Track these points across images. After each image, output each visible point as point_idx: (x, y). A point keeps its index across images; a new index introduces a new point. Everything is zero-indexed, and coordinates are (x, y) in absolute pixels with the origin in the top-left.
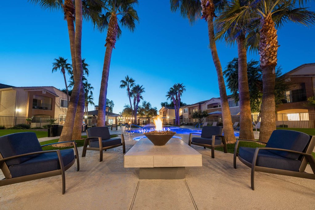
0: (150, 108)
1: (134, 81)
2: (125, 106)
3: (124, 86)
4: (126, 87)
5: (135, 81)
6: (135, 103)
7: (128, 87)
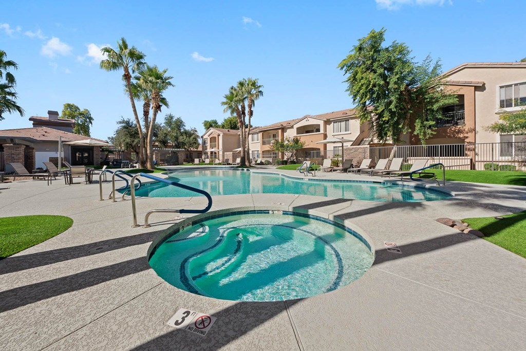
0: (182, 131)
1: (141, 57)
2: (120, 123)
3: (114, 66)
4: (121, 71)
5: (145, 58)
6: (146, 113)
7: (126, 69)
